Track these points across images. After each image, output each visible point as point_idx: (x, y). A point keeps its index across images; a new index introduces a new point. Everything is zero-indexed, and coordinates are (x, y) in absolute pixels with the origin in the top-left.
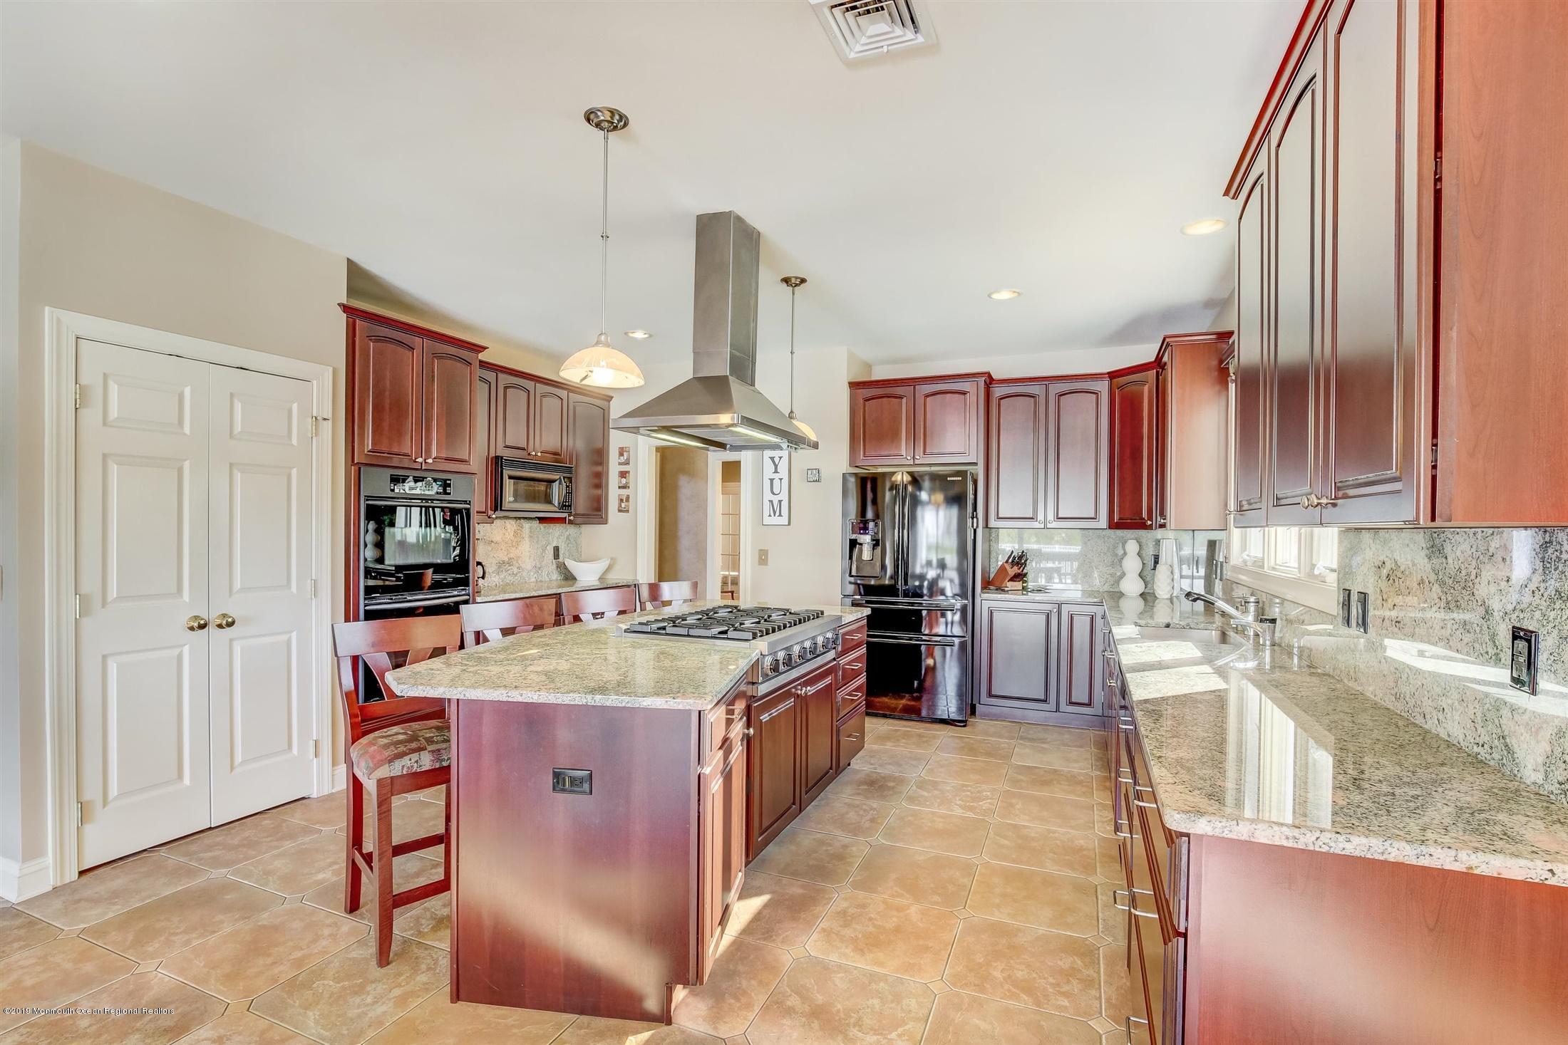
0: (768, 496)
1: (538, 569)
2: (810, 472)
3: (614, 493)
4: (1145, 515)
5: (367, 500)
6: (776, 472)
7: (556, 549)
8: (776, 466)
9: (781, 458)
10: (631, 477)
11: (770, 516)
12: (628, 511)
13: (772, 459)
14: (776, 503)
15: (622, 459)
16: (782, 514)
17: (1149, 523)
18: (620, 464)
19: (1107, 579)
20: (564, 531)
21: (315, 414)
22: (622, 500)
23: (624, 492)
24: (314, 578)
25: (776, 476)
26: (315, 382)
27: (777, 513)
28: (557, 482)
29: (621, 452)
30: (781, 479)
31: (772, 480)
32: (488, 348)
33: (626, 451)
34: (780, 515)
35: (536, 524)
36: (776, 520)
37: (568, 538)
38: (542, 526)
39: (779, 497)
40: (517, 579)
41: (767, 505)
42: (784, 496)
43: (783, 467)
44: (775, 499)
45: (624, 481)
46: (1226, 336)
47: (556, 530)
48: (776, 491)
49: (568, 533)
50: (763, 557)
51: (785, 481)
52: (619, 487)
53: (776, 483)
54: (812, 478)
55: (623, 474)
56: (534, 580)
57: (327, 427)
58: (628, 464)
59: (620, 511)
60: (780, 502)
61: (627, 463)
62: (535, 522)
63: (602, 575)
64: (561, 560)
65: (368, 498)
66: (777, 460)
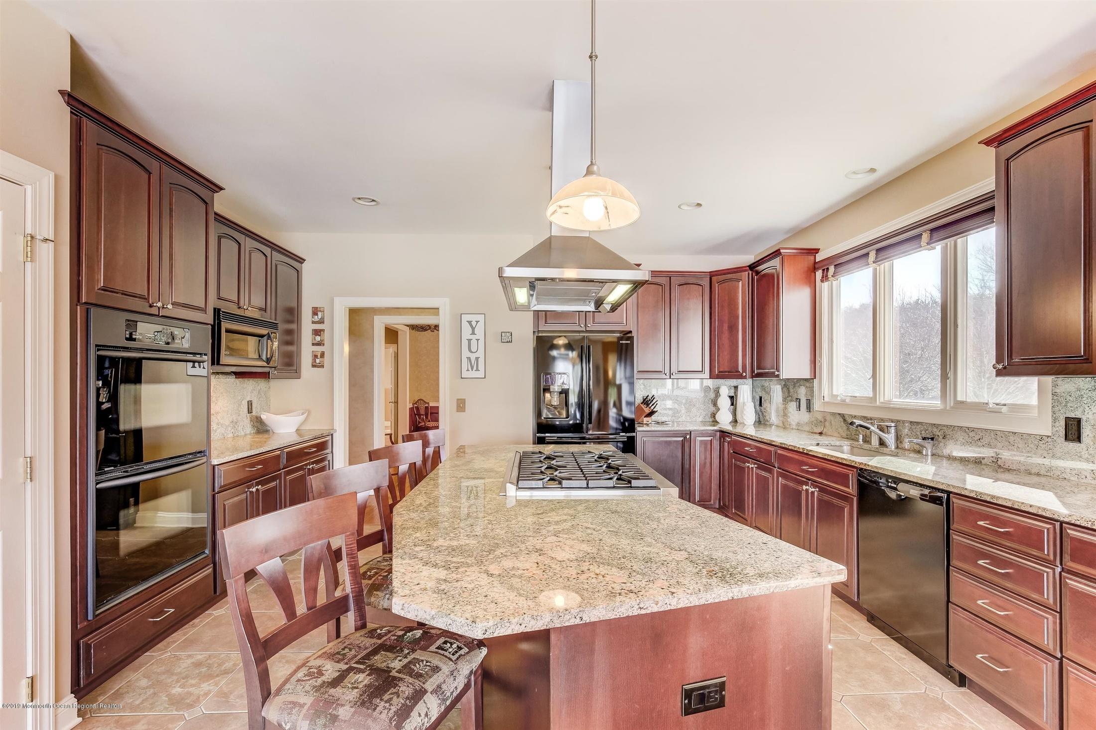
0: (466, 353)
1: (234, 423)
2: (503, 335)
3: (307, 350)
4: (740, 369)
5: (98, 350)
6: (473, 333)
7: (250, 404)
8: (473, 329)
9: (477, 322)
10: (326, 336)
11: (468, 370)
12: (323, 366)
13: (470, 322)
14: (473, 361)
15: (316, 318)
16: (479, 369)
17: (744, 374)
18: (313, 322)
19: (701, 413)
20: (256, 385)
21: (29, 231)
22: (316, 356)
23: (319, 349)
24: (29, 454)
25: (473, 337)
26: (29, 189)
27: (475, 368)
28: (265, 338)
29: (315, 312)
30: (478, 340)
31: (469, 341)
32: (224, 189)
33: (320, 311)
34: (477, 370)
35: (232, 379)
36: (474, 374)
37: (259, 392)
38: (238, 381)
39: (476, 355)
40: (216, 436)
41: (465, 361)
42: (480, 354)
43: (479, 330)
44: (473, 357)
45: (318, 338)
46: (814, 251)
47: (250, 385)
48: (474, 349)
49: (259, 387)
50: (461, 405)
51: (481, 343)
52: (313, 344)
53: (474, 343)
54: (505, 339)
55: (317, 332)
56: (231, 435)
57: (46, 252)
58: (323, 322)
59: (314, 366)
60: (477, 359)
61: (321, 322)
62: (230, 377)
63: (299, 427)
64: (254, 413)
65: (99, 347)
66: (474, 324)
